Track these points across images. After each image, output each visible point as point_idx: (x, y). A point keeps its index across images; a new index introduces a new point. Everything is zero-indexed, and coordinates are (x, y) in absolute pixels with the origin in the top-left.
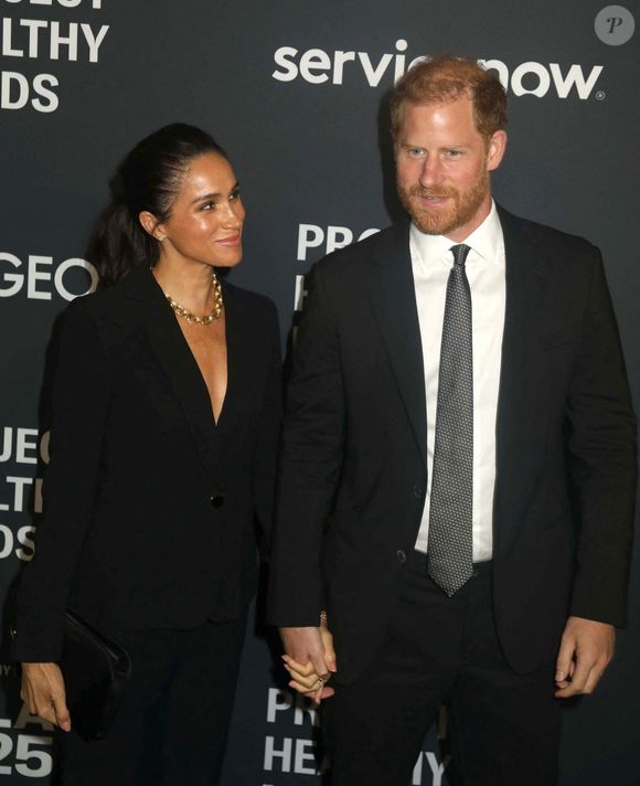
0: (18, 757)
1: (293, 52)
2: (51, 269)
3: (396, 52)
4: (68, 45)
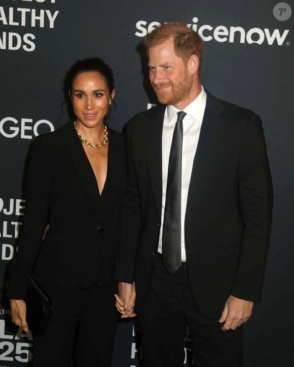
0: (16, 353)
1: (145, 23)
2: (32, 125)
3: (193, 23)
4: (40, 20)
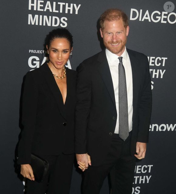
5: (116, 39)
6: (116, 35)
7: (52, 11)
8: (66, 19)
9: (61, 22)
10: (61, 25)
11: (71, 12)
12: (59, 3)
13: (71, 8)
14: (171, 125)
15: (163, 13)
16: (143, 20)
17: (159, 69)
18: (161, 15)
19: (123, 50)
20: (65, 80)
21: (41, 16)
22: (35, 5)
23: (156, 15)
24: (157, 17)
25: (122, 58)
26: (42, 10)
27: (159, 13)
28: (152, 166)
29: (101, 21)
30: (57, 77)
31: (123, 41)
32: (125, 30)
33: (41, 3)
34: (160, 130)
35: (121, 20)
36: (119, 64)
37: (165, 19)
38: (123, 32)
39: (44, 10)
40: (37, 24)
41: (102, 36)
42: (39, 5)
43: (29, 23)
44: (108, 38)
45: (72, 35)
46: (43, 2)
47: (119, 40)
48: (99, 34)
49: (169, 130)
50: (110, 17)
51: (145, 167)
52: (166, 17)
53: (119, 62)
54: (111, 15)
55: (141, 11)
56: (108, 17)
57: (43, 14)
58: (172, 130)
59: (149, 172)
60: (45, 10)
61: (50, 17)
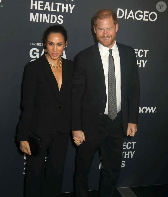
5: (107, 35)
6: (107, 31)
7: (50, 10)
8: (62, 17)
9: (58, 20)
10: (58, 22)
11: (67, 11)
12: (56, 4)
13: (67, 8)
14: (152, 108)
15: (145, 12)
16: (128, 18)
17: (142, 60)
18: (143, 14)
19: (113, 44)
20: (61, 69)
21: (41, 15)
22: (36, 5)
23: (139, 14)
24: (140, 16)
25: (112, 50)
26: (42, 9)
27: (142, 12)
28: (136, 143)
29: (95, 19)
30: (53, 67)
31: (113, 36)
32: (114, 27)
33: (41, 4)
34: (143, 112)
35: (111, 19)
36: (109, 55)
37: (146, 18)
38: (113, 29)
39: (43, 9)
40: (37, 21)
41: (95, 32)
42: (40, 5)
43: (31, 20)
44: (100, 34)
45: (67, 31)
46: (42, 2)
47: (109, 35)
48: (93, 30)
49: (150, 112)
50: (102, 16)
51: (129, 144)
52: (147, 16)
53: (109, 54)
54: (103, 14)
55: (126, 10)
56: (100, 16)
57: (43, 12)
58: (153, 112)
59: (133, 148)
60: (45, 9)
61: (49, 15)
